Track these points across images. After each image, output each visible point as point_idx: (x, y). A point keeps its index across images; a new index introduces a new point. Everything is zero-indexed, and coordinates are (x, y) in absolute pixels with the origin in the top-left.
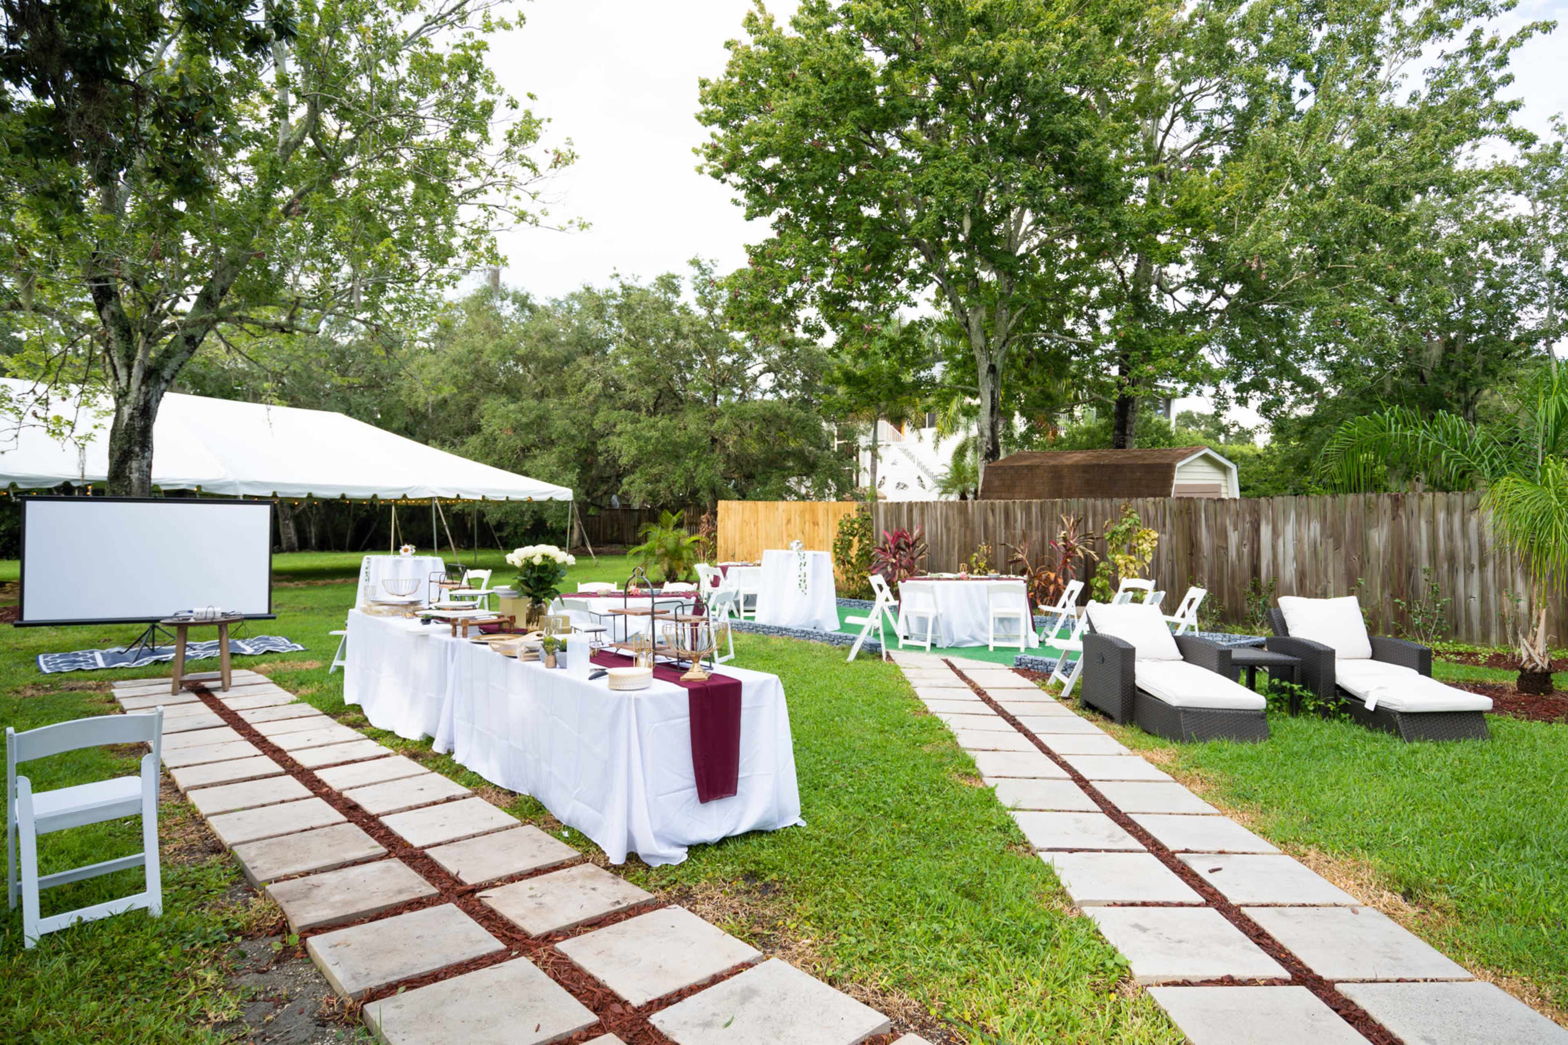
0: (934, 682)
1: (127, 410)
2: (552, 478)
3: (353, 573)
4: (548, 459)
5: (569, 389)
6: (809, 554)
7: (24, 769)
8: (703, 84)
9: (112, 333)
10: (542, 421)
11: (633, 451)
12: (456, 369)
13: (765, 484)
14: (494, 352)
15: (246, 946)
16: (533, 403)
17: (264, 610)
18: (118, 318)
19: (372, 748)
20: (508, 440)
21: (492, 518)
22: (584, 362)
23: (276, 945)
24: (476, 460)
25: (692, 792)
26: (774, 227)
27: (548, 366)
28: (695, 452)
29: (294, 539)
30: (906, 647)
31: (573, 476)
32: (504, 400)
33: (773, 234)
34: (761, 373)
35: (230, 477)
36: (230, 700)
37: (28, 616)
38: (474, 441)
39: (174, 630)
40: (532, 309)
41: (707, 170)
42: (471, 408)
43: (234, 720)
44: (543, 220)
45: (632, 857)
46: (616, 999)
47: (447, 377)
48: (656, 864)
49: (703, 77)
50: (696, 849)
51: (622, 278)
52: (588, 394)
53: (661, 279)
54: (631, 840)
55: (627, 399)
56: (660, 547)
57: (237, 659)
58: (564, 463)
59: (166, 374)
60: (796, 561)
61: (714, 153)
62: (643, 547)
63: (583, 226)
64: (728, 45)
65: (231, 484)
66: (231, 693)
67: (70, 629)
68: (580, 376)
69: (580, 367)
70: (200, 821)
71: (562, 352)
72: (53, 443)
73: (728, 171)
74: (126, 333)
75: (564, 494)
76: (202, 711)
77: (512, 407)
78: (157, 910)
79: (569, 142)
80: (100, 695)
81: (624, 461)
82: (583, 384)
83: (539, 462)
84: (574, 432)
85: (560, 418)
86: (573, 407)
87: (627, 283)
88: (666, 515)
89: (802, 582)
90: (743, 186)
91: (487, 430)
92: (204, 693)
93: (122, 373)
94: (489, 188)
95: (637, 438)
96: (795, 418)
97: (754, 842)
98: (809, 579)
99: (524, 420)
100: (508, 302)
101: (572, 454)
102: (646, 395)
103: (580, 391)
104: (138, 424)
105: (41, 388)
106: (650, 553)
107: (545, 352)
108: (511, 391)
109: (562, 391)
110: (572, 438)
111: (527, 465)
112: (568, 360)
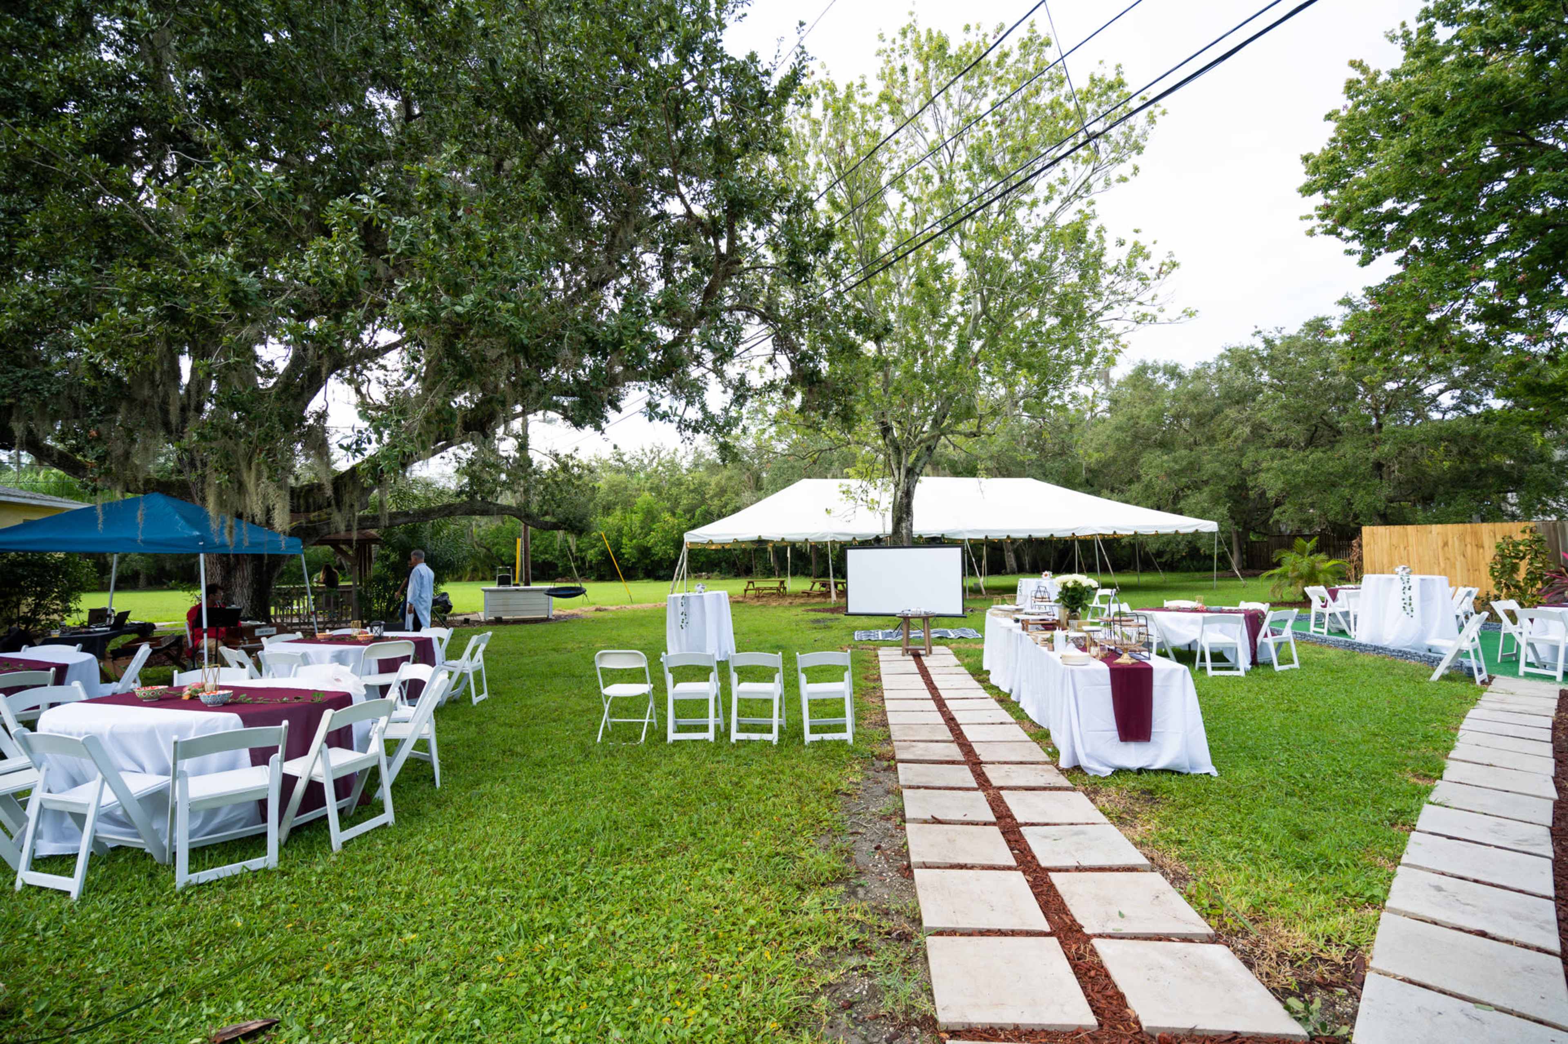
0: (1508, 707)
1: (899, 494)
2: (1202, 515)
3: (1013, 590)
4: (1202, 497)
5: (1218, 437)
6: (1415, 579)
7: (805, 670)
8: (1306, 159)
9: (890, 451)
10: (1193, 467)
11: (1280, 485)
12: (1119, 435)
13: (1448, 505)
14: (1148, 417)
15: (877, 763)
16: (1184, 452)
17: (959, 612)
18: (893, 441)
19: (982, 693)
20: (1163, 484)
21: (1152, 548)
22: (1232, 412)
23: (885, 764)
24: (1137, 504)
25: (1115, 734)
26: (1399, 262)
27: (1200, 421)
28: (1352, 480)
29: (1015, 565)
30: (1527, 675)
31: (1223, 510)
32: (1159, 453)
33: (1399, 269)
34: (1441, 392)
35: (960, 528)
36: (927, 661)
37: (850, 610)
38: (1136, 487)
39: (920, 621)
40: (1181, 377)
41: (1319, 230)
42: (1134, 461)
43: (924, 672)
44: (1161, 317)
45: (1077, 768)
46: (1011, 817)
47: (1111, 442)
48: (1091, 774)
49: (1305, 153)
50: (1119, 772)
51: (1265, 334)
52: (1236, 438)
53: (1308, 325)
54: (1074, 755)
55: (1277, 438)
56: (1294, 570)
57: (942, 640)
58: (1216, 500)
59: (917, 470)
60: (1398, 586)
61: (1326, 212)
62: (1277, 571)
63: (1191, 315)
64: (1328, 117)
65: (961, 532)
66: (931, 657)
67: (873, 618)
68: (1227, 424)
69: (1227, 416)
70: (884, 713)
71: (1210, 408)
72: (870, 514)
73: (1343, 224)
74: (898, 450)
75: (1209, 526)
76: (912, 666)
77: (1165, 457)
78: (851, 741)
79: (1171, 254)
80: (872, 653)
81: (1270, 494)
82: (1231, 431)
83: (1192, 500)
84: (1223, 472)
85: (1210, 462)
86: (1221, 451)
87: (1270, 336)
88: (1300, 541)
89: (1407, 605)
90: (1354, 238)
91: (1145, 479)
92: (917, 656)
93: (896, 473)
94: (1115, 306)
95: (1284, 473)
96: (1483, 434)
97: (1165, 777)
98: (1416, 603)
99: (1177, 467)
100: (1160, 374)
101: (1223, 490)
102: (1297, 432)
103: (1228, 437)
104: (905, 501)
105: (864, 484)
106: (1283, 576)
107: (1192, 409)
108: (1164, 445)
109: (1211, 440)
110: (1223, 478)
111: (1182, 504)
112: (1217, 411)
